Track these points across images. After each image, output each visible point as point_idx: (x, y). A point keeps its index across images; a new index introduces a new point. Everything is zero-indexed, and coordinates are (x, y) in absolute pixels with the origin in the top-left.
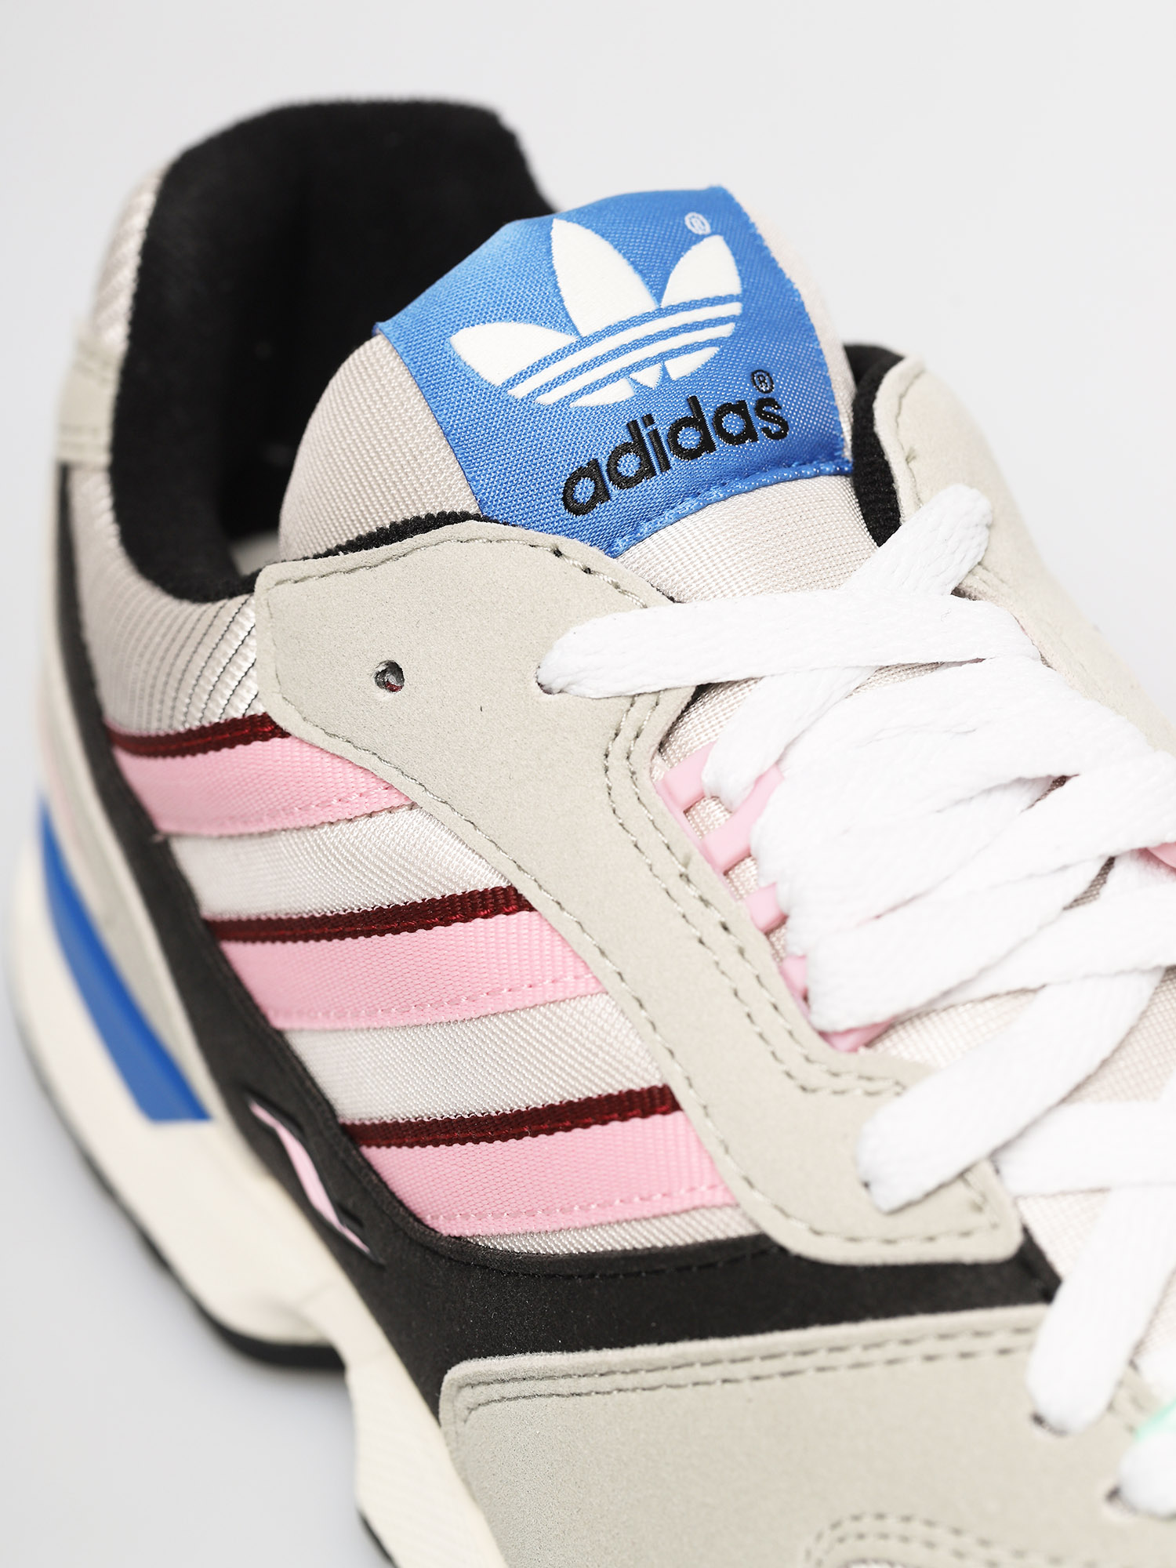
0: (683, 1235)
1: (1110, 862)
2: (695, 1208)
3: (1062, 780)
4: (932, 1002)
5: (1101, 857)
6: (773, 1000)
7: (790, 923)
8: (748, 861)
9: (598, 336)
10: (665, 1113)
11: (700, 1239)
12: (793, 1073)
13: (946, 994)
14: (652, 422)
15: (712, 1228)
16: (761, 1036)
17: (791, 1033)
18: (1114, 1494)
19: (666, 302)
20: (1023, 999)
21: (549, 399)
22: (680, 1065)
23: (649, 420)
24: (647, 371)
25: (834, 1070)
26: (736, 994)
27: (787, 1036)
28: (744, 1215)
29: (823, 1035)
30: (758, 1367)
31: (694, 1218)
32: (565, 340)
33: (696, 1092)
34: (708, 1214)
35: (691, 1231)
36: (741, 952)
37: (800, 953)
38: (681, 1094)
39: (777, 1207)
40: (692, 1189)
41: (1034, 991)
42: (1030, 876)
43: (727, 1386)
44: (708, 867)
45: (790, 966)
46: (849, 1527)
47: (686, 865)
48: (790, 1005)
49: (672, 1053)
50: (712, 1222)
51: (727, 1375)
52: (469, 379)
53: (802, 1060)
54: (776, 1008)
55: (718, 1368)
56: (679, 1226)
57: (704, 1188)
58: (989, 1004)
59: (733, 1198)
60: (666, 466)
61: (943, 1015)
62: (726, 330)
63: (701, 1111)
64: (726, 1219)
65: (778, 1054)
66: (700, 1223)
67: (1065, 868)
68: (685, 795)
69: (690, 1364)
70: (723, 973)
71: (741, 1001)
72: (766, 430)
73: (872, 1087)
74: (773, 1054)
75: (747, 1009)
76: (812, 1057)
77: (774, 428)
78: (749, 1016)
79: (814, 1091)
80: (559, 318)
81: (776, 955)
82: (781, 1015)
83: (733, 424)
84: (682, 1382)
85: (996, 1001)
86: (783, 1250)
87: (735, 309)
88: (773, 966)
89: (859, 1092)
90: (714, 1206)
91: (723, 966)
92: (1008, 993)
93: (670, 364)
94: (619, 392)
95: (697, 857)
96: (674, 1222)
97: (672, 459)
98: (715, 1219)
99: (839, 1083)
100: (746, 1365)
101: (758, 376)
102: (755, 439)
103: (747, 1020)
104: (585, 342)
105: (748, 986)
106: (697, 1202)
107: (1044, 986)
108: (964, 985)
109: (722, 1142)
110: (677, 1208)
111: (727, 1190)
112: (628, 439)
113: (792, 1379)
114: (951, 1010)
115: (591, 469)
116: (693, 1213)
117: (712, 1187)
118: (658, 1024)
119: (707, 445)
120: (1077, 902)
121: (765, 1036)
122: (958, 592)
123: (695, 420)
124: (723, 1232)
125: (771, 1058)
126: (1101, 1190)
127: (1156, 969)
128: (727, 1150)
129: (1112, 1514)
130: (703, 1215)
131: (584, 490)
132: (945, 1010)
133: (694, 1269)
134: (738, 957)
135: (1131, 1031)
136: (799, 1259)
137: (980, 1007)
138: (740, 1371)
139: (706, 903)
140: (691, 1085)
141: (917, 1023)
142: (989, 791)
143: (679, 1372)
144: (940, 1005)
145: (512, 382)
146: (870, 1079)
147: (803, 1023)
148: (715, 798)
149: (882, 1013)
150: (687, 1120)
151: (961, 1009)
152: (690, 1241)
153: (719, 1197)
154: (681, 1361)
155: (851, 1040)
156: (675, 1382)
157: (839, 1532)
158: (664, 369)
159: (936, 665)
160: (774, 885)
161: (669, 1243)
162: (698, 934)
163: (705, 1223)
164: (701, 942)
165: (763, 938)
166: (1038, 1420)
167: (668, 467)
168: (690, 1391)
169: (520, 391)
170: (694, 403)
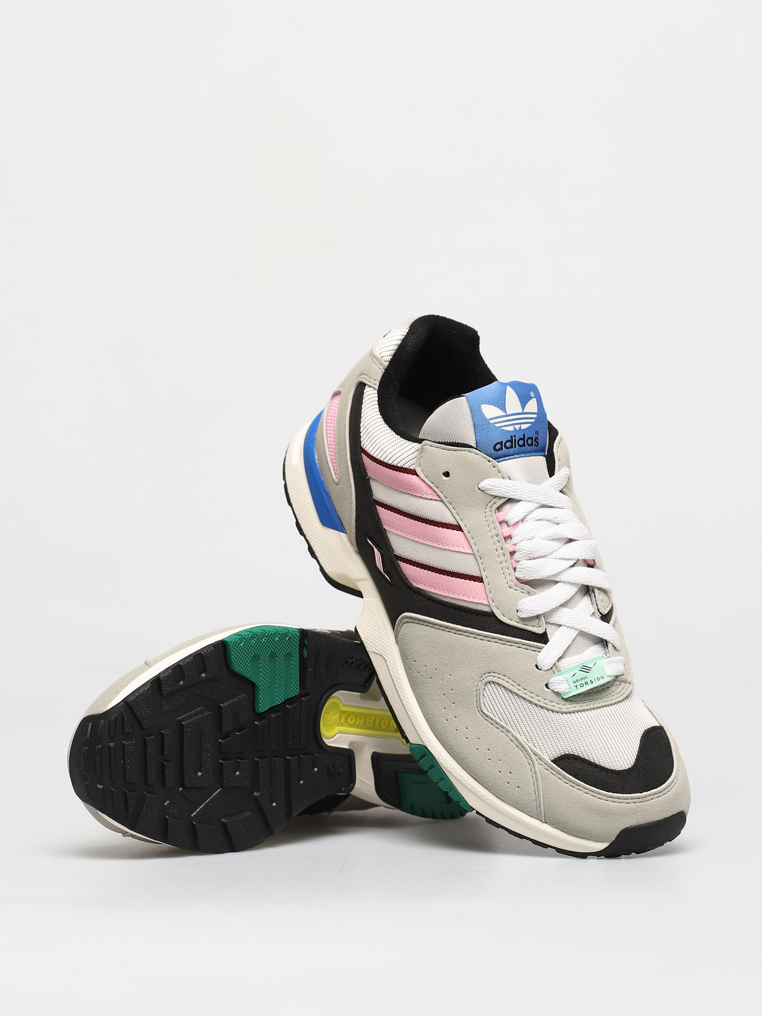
0: (475, 607)
1: (578, 561)
5: (577, 559)
6: (508, 567)
7: (516, 554)
8: (510, 538)
9: (511, 415)
10: (480, 582)
11: (478, 609)
12: (509, 584)
16: (503, 573)
17: (510, 576)
18: (547, 685)
19: (524, 411)
21: (497, 425)
22: (486, 573)
23: (515, 436)
24: (517, 425)
25: (516, 585)
26: (501, 563)
28: (491, 608)
29: (517, 579)
31: (479, 605)
32: (504, 414)
34: (482, 605)
35: (477, 607)
36: (504, 555)
37: (516, 560)
38: (484, 579)
39: (497, 608)
40: (480, 599)
43: (481, 641)
45: (514, 562)
46: (492, 674)
48: (511, 570)
49: (484, 570)
50: (482, 607)
51: (476, 637)
52: (482, 415)
53: (511, 582)
55: (481, 637)
56: (475, 605)
57: (482, 599)
59: (489, 603)
60: (515, 447)
62: (533, 420)
63: (487, 583)
64: (486, 607)
65: (506, 578)
68: (501, 519)
69: (474, 634)
70: (499, 558)
71: (501, 565)
72: (535, 444)
73: (523, 591)
76: (514, 583)
77: (536, 444)
78: (502, 568)
79: (512, 588)
80: (504, 409)
81: (511, 559)
82: (509, 570)
83: (530, 442)
84: (465, 635)
86: (497, 617)
87: (535, 416)
88: (510, 561)
90: (485, 604)
93: (522, 425)
94: (511, 428)
97: (517, 446)
101: (537, 433)
102: (532, 446)
104: (507, 416)
105: (504, 562)
106: (481, 602)
109: (490, 591)
110: (476, 601)
111: (488, 601)
112: (510, 439)
113: (490, 642)
115: (501, 443)
117: (485, 600)
119: (524, 445)
120: (569, 567)
121: (505, 573)
122: (561, 491)
123: (523, 439)
124: (484, 609)
126: (560, 625)
127: (580, 585)
128: (490, 593)
129: (545, 688)
131: (498, 446)
136: (499, 620)
140: (486, 578)
142: (559, 539)
143: (465, 633)
145: (491, 419)
146: (523, 589)
147: (513, 575)
149: (530, 578)
150: (484, 585)
152: (476, 609)
153: (486, 602)
154: (466, 631)
155: (523, 582)
156: (463, 634)
157: (490, 674)
159: (552, 507)
160: (515, 545)
161: (471, 607)
165: (509, 554)
166: (537, 666)
168: (472, 639)
169: (492, 422)
170: (524, 435)
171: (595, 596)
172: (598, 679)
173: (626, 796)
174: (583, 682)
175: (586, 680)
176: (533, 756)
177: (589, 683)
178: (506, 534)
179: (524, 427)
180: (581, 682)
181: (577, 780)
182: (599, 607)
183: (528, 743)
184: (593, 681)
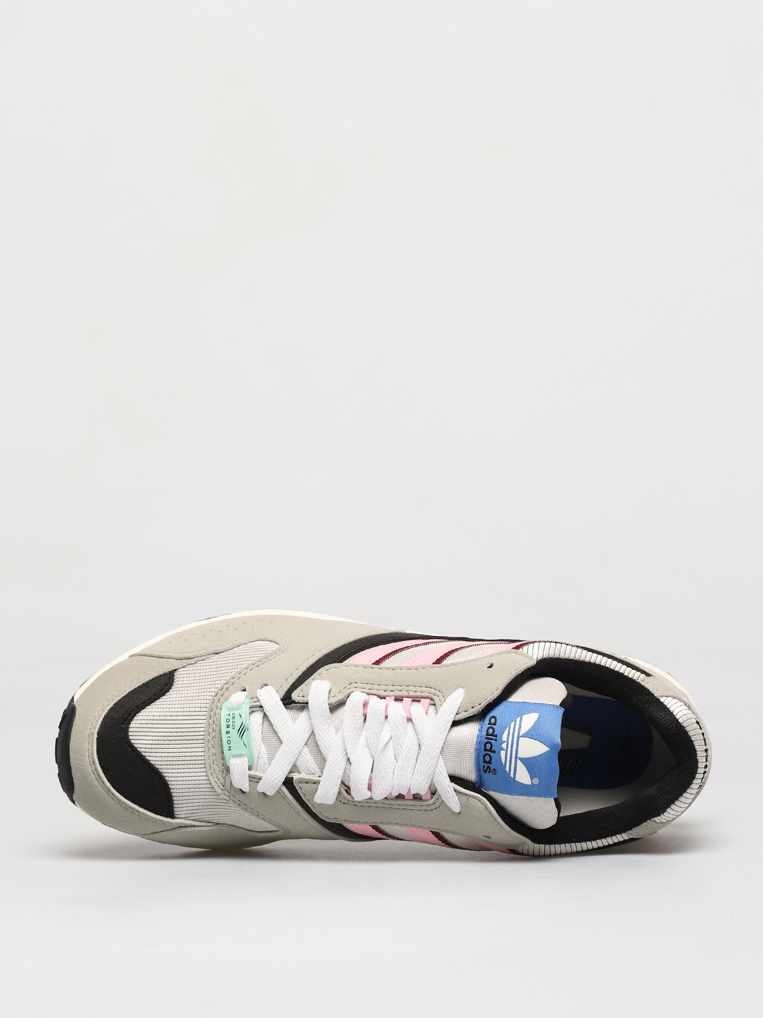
9: (518, 741)
14: (495, 740)
21: (513, 724)
23: (496, 740)
24: (506, 747)
32: (521, 734)
62: (507, 769)
72: (485, 766)
80: (526, 735)
87: (511, 776)
94: (504, 737)
97: (487, 741)
104: (518, 737)
112: (495, 734)
115: (495, 724)
119: (485, 750)
123: (491, 750)
145: (521, 719)
158: (504, 750)
166: (266, 685)
167: (486, 739)
169: (518, 719)
170: (495, 752)
172: (229, 742)
174: (230, 723)
177: (228, 729)
179: (503, 753)
180: (231, 720)
184: (228, 735)
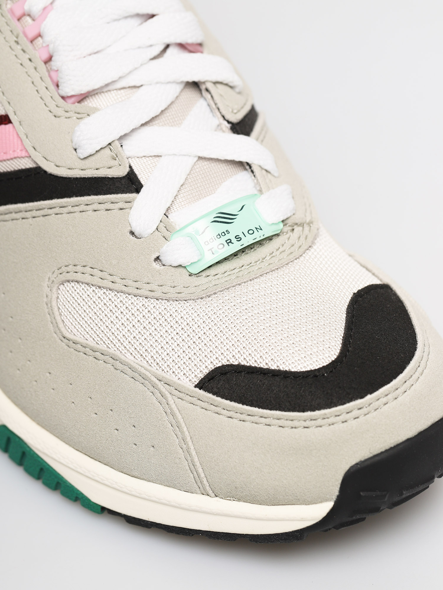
0: (10, 167)
1: (168, 46)
2: (15, 158)
3: (153, 16)
4: (102, 88)
5: (164, 43)
6: (46, 86)
7: (53, 59)
8: (40, 38)
10: (6, 124)
11: (16, 169)
12: (52, 111)
13: (107, 85)
15: (20, 165)
16: (41, 98)
17: (52, 97)
18: (157, 259)
20: (134, 90)
22: (12, 107)
25: (66, 110)
26: (33, 83)
27: (50, 98)
28: (33, 160)
29: (63, 98)
30: (34, 213)
31: (14, 161)
33: (17, 117)
34: (19, 160)
35: (13, 166)
36: (35, 68)
37: (56, 69)
38: (12, 117)
39: (43, 157)
40: (14, 151)
41: (139, 87)
42: (139, 48)
43: (24, 220)
44: (25, 39)
45: (53, 74)
46: (64, 269)
47: (17, 37)
48: (52, 87)
49: (9, 103)
50: (20, 163)
51: (24, 216)
53: (55, 106)
54: (47, 88)
55: (21, 214)
56: (9, 165)
57: (18, 151)
58: (122, 91)
59: (28, 154)
61: (106, 94)
63: (18, 123)
64: (26, 162)
65: (47, 104)
66: (16, 163)
67: (151, 46)
68: (18, 13)
69: (11, 213)
70: (29, 76)
71: (35, 85)
73: (79, 116)
74: (45, 104)
75: (36, 89)
76: (59, 106)
78: (37, 91)
79: (59, 117)
81: (48, 71)
82: (48, 90)
84: (8, 219)
85: (125, 90)
86: (45, 172)
88: (47, 74)
89: (75, 118)
90: (22, 157)
91: (29, 73)
92: (129, 87)
95: (21, 35)
96: (7, 163)
98: (22, 162)
99: (68, 115)
100: (30, 213)
103: (36, 92)
105: (37, 80)
106: (16, 156)
107: (142, 86)
108: (114, 82)
109: (26, 134)
110: (9, 158)
111: (27, 151)
113: (46, 217)
114: (109, 92)
116: (15, 160)
117: (21, 150)
118: (5, 93)
120: (155, 58)
121: (43, 98)
124: (24, 166)
125: (44, 105)
126: (158, 156)
127: (182, 82)
128: (27, 137)
129: (156, 266)
130: (18, 161)
132: (106, 92)
133: (14, 179)
134: (34, 70)
135: (172, 103)
136: (51, 175)
137: (119, 92)
138: (28, 214)
139: (24, 51)
140: (15, 114)
141: (97, 96)
142: (126, 17)
143: (7, 216)
144: (105, 90)
146: (78, 113)
147: (56, 93)
148: (29, 15)
149: (84, 89)
150: (14, 127)
151: (112, 92)
152: (12, 169)
153: (24, 154)
154: (8, 212)
155: (73, 100)
156: (5, 219)
157: (60, 271)
160: (48, 46)
161: (5, 170)
162: (20, 62)
163: (18, 163)
164: (21, 64)
165: (43, 64)
166: (132, 233)
168: (10, 223)
171: (212, 97)
172: (251, 232)
173: (337, 411)
174: (223, 240)
175: (227, 237)
176: (160, 385)
177: (234, 240)
178: (31, 34)
181: (245, 407)
182: (224, 113)
183: (149, 368)
184: (242, 236)
